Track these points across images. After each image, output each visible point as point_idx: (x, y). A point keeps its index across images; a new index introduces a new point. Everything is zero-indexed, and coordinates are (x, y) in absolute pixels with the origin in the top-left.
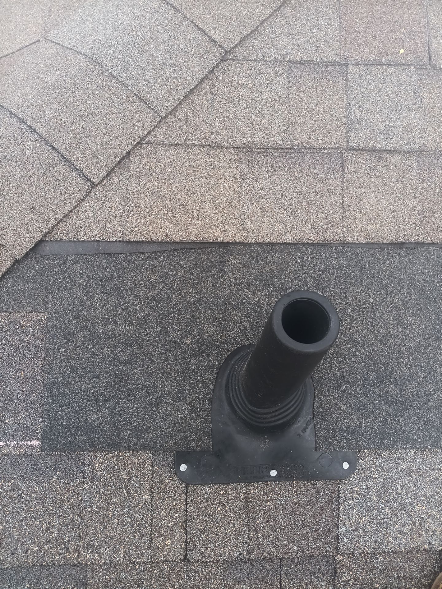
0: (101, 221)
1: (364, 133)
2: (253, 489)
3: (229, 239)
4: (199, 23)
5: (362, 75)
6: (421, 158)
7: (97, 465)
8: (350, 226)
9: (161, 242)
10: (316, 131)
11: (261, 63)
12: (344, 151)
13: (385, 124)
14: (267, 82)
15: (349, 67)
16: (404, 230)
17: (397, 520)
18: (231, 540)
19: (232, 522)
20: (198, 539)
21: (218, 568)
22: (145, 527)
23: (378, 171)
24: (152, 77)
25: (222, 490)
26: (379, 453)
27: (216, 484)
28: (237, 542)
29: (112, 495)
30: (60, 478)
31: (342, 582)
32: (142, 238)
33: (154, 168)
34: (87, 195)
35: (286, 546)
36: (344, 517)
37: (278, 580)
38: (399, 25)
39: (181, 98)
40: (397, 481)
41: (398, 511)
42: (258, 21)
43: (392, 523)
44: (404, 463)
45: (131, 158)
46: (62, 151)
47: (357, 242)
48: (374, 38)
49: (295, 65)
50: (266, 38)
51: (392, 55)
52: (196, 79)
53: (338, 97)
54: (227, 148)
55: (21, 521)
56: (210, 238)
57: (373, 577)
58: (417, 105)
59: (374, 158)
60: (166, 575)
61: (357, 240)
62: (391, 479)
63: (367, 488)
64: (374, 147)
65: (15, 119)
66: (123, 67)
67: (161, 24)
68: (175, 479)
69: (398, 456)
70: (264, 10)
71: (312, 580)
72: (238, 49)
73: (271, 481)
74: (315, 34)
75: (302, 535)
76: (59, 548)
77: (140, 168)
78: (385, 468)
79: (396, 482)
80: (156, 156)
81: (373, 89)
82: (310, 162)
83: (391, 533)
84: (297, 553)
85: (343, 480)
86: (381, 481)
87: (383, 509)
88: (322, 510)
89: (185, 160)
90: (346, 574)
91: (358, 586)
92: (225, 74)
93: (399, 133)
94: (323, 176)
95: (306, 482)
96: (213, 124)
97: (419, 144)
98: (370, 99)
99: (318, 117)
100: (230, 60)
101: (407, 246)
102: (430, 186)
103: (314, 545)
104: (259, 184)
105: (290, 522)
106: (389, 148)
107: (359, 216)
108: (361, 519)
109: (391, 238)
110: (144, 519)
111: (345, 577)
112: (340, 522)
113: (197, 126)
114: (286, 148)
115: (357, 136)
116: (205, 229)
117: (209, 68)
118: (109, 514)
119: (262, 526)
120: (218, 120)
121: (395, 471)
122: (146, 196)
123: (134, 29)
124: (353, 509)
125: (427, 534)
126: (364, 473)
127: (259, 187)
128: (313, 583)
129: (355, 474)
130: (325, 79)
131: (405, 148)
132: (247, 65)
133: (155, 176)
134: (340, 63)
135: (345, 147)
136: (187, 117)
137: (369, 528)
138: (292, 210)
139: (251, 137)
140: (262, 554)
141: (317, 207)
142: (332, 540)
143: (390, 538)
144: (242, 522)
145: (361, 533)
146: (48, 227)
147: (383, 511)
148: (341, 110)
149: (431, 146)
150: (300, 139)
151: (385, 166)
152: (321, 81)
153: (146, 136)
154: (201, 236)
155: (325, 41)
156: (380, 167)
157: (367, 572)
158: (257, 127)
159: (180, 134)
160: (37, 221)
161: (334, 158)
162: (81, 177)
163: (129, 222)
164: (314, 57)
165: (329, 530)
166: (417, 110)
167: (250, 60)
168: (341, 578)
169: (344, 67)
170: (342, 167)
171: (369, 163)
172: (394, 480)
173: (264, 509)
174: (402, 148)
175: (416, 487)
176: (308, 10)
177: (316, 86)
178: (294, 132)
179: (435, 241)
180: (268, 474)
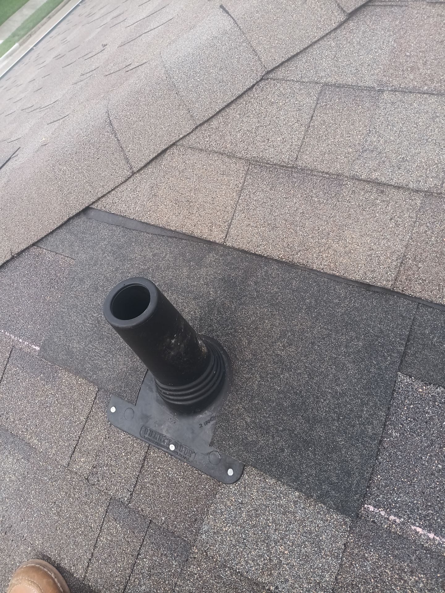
1: (372, 164)
2: (153, 453)
3: (211, 238)
4: (254, 44)
5: (395, 103)
6: (430, 200)
7: (64, 381)
8: (321, 254)
9: (161, 228)
10: (325, 155)
11: (297, 84)
12: (346, 179)
13: (400, 157)
14: (296, 102)
15: (384, 93)
16: (373, 271)
17: (256, 548)
18: (120, 483)
19: (128, 469)
20: (100, 469)
21: (106, 499)
22: (74, 440)
23: (374, 205)
25: (132, 441)
26: (265, 478)
27: (129, 434)
28: (124, 487)
29: (64, 407)
30: (41, 379)
31: (189, 571)
33: (179, 166)
34: (127, 180)
35: (157, 512)
36: (211, 516)
37: (142, 536)
39: (218, 110)
40: (271, 512)
41: (261, 540)
42: (307, 43)
43: (250, 547)
44: (285, 500)
45: (166, 155)
46: (122, 143)
47: (322, 271)
48: (425, 64)
49: (330, 87)
50: (311, 60)
52: (235, 94)
53: (361, 123)
56: (197, 233)
57: (215, 584)
59: (375, 191)
60: (73, 484)
61: (323, 269)
62: (266, 507)
63: (242, 503)
64: (377, 179)
66: (184, 80)
67: (226, 44)
68: (106, 416)
69: (281, 489)
70: (317, 33)
71: (167, 554)
72: (281, 69)
74: (361, 57)
75: (173, 511)
76: (23, 427)
77: (169, 165)
78: (266, 494)
79: (269, 513)
80: (184, 157)
81: (402, 119)
82: (309, 184)
83: (245, 556)
84: (163, 523)
86: (257, 504)
87: (247, 530)
88: (197, 501)
89: (204, 164)
90: (195, 567)
91: (200, 583)
92: (262, 91)
93: (412, 169)
94: (316, 199)
95: (194, 469)
97: (429, 184)
98: (395, 128)
99: (333, 141)
100: (271, 79)
101: (373, 289)
102: (425, 232)
103: (179, 525)
104: (256, 196)
105: (169, 495)
106: (394, 184)
107: (335, 246)
108: (225, 527)
110: (75, 434)
111: (193, 569)
112: (206, 518)
114: (290, 167)
115: (363, 165)
116: (197, 225)
117: (248, 85)
118: (58, 419)
119: (148, 485)
120: (241, 133)
121: (273, 503)
122: (165, 188)
124: (222, 514)
125: (278, 577)
126: (245, 488)
127: (255, 198)
128: (167, 557)
129: (237, 485)
130: (354, 104)
131: (411, 186)
132: (284, 85)
133: (178, 173)
135: (347, 174)
136: (218, 127)
137: (228, 539)
138: (274, 225)
139: (262, 152)
140: (138, 507)
141: (298, 228)
142: (194, 531)
143: (242, 560)
144: (134, 473)
145: (219, 539)
147: (246, 532)
148: (359, 136)
150: (306, 160)
151: (384, 201)
152: (350, 105)
153: (181, 139)
154: (191, 230)
155: (369, 65)
156: (378, 201)
157: (212, 577)
158: (271, 143)
159: (207, 141)
160: (90, 192)
161: (334, 184)
162: (128, 165)
164: (350, 80)
165: (196, 520)
167: (288, 80)
168: (190, 567)
169: (380, 92)
171: (367, 195)
172: (269, 510)
173: (155, 472)
174: (408, 186)
175: (287, 529)
176: (364, 32)
177: (343, 110)
178: (303, 152)
179: (407, 293)
180: (168, 446)
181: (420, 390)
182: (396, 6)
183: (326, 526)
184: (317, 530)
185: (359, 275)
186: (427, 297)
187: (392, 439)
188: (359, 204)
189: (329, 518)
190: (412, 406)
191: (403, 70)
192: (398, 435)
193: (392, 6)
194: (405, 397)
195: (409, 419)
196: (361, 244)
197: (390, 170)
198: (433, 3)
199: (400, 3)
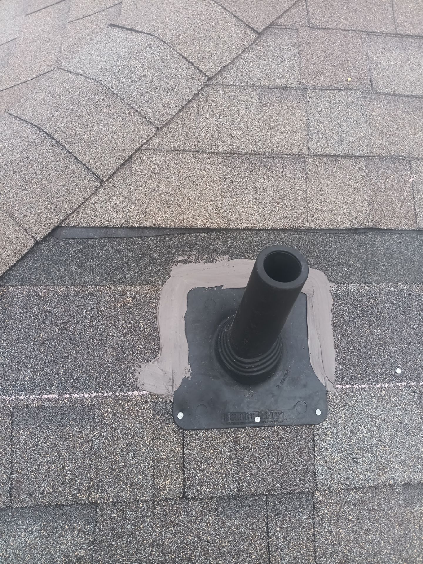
0: (108, 211)
1: (321, 143)
2: (241, 434)
3: (215, 225)
4: (187, 56)
5: (318, 98)
6: (368, 162)
7: (106, 415)
8: (313, 216)
9: (159, 228)
10: (283, 141)
11: (237, 88)
12: (306, 157)
13: (338, 135)
14: (242, 103)
15: (308, 91)
16: (357, 218)
17: (365, 459)
18: (223, 479)
19: (223, 462)
20: (194, 478)
21: (212, 505)
22: (148, 468)
23: (334, 172)
24: (150, 98)
25: (214, 435)
26: (346, 402)
27: (209, 429)
28: (228, 480)
29: (119, 441)
30: (73, 426)
31: (320, 515)
32: (143, 225)
33: (152, 168)
34: (96, 190)
35: (270, 483)
36: (319, 457)
37: (265, 515)
38: (346, 59)
39: (173, 114)
41: (365, 452)
42: (234, 55)
43: (361, 462)
44: (368, 410)
45: (133, 161)
46: (76, 154)
47: (319, 228)
48: (327, 69)
49: (265, 90)
50: (241, 68)
51: (341, 82)
52: (186, 99)
53: (299, 115)
54: (211, 153)
55: (38, 466)
56: (199, 224)
57: (347, 510)
58: (363, 121)
59: (330, 162)
60: (166, 512)
61: (319, 226)
62: (357, 424)
63: (338, 432)
65: (35, 129)
66: (125, 89)
67: (156, 56)
68: (173, 426)
69: (362, 404)
70: (239, 47)
71: (295, 514)
72: (220, 77)
73: (256, 427)
74: (280, 65)
75: (285, 474)
76: (71, 490)
77: (141, 169)
78: (352, 414)
79: (362, 427)
81: (327, 109)
83: (361, 471)
84: (281, 490)
85: (317, 424)
86: (349, 425)
87: (352, 450)
88: (301, 452)
89: (177, 163)
90: (324, 508)
91: (334, 518)
92: (208, 96)
94: (290, 176)
95: (285, 427)
96: (200, 135)
97: (365, 151)
98: (326, 116)
99: (284, 130)
100: (212, 85)
101: (359, 231)
102: (376, 184)
103: (295, 482)
105: (273, 462)
106: (342, 154)
107: (320, 207)
108: (334, 459)
109: (347, 225)
110: (147, 461)
111: (323, 511)
112: (316, 462)
113: (186, 136)
114: (259, 154)
115: (316, 145)
116: (195, 218)
117: (195, 91)
118: (116, 458)
119: (249, 466)
120: (204, 132)
121: (361, 417)
122: (146, 191)
123: (134, 60)
124: (326, 450)
125: (391, 471)
126: (335, 418)
127: (238, 184)
128: (295, 517)
129: (327, 420)
130: (289, 101)
131: (355, 154)
132: (226, 89)
133: (153, 175)
134: (300, 88)
135: (307, 153)
136: (179, 129)
137: (341, 466)
139: (230, 145)
140: (251, 490)
142: (311, 478)
143: (360, 475)
144: (231, 462)
145: (334, 471)
146: (64, 215)
147: (352, 452)
148: (303, 124)
149: (376, 152)
150: (271, 147)
151: (340, 168)
152: (286, 102)
153: (146, 143)
154: (191, 223)
155: (288, 71)
156: (336, 169)
157: (341, 506)
158: (235, 137)
159: (173, 142)
160: (55, 210)
161: (299, 162)
162: (92, 176)
163: (132, 212)
164: (280, 83)
165: (307, 468)
166: (364, 125)
167: (229, 85)
168: (319, 511)
169: (304, 91)
170: (305, 170)
171: (326, 166)
172: (360, 424)
173: (251, 451)
174: (352, 154)
175: (380, 431)
176: (274, 47)
177: (282, 106)
178: (265, 141)
179: (383, 227)
180: (253, 420)
181: (417, 290)
182: (289, 29)
183: (404, 413)
184: (400, 419)
185: (347, 224)
186: (395, 227)
187: (415, 330)
188: (323, 174)
189: (403, 406)
190: (416, 303)
191: (314, 74)
192: (417, 326)
193: (286, 29)
194: (410, 299)
195: (419, 312)
196: (338, 201)
197: (336, 146)
198: (314, 28)
199: (291, 27)
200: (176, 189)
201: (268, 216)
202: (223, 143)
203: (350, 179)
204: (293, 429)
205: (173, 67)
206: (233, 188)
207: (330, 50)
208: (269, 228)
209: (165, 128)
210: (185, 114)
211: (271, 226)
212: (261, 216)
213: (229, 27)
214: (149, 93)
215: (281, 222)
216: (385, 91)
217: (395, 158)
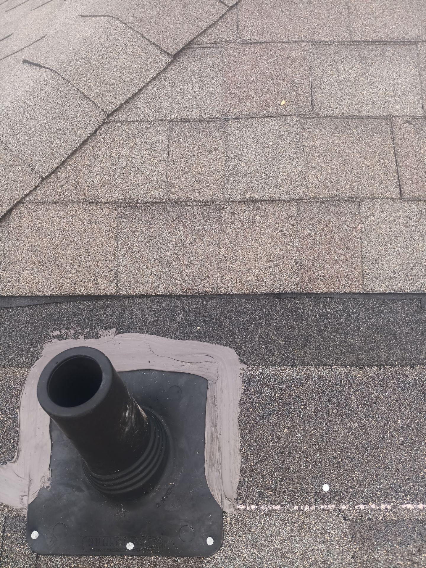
1: (241, 185)
2: (108, 563)
3: (100, 292)
4: (84, 91)
5: (242, 129)
6: (302, 206)
8: (224, 277)
9: (32, 296)
10: (194, 185)
11: (143, 123)
12: (222, 203)
13: (264, 175)
14: (148, 141)
15: (230, 122)
16: (279, 280)
23: (256, 221)
24: (38, 142)
25: (74, 562)
26: (249, 528)
27: (68, 555)
32: (14, 293)
33: (32, 225)
38: (281, 78)
39: (63, 159)
40: (269, 562)
42: (141, 84)
44: (278, 541)
45: (12, 216)
47: (231, 293)
48: (256, 92)
49: (177, 123)
50: (149, 100)
51: (273, 106)
52: (79, 141)
53: (217, 151)
54: (105, 203)
56: (80, 291)
58: (298, 154)
59: (252, 209)
61: (231, 291)
62: (262, 559)
64: (251, 197)
66: (12, 134)
67: (51, 94)
68: (26, 548)
69: (270, 532)
70: (148, 75)
72: (121, 112)
73: (128, 555)
74: (197, 92)
77: (20, 226)
78: (256, 545)
79: (268, 564)
80: (36, 213)
81: (253, 142)
82: (187, 214)
85: (208, 557)
86: (251, 561)
92: (107, 135)
93: (278, 183)
94: (200, 228)
95: (166, 558)
96: (92, 182)
97: (299, 192)
98: (250, 151)
99: (197, 171)
100: (113, 122)
101: (283, 296)
102: (310, 234)
104: (136, 237)
106: (267, 199)
107: (235, 266)
113: (77, 185)
114: (163, 202)
115: (233, 188)
116: (77, 282)
117: (91, 131)
120: (98, 178)
121: (268, 551)
122: (23, 252)
123: (26, 100)
126: (232, 550)
127: (135, 240)
129: (221, 551)
130: (205, 135)
131: (284, 197)
132: (129, 126)
133: (33, 233)
134: (220, 118)
135: (222, 199)
136: (69, 176)
138: (167, 262)
139: (128, 193)
141: (192, 258)
148: (220, 163)
149: (312, 193)
150: (177, 193)
151: (263, 216)
152: (201, 137)
153: (27, 195)
154: (71, 290)
155: (207, 99)
156: (258, 217)
158: (135, 183)
159: (60, 193)
161: (212, 210)
163: (3, 278)
164: (194, 114)
166: (298, 159)
167: (132, 121)
169: (225, 122)
170: (219, 219)
171: (246, 214)
172: (266, 560)
174: (280, 198)
176: (192, 71)
177: (196, 142)
178: (171, 186)
179: (314, 291)
180: (124, 547)
181: (359, 375)
182: (213, 47)
183: (328, 547)
184: (322, 556)
185: (267, 288)
186: (332, 290)
187: (353, 431)
188: (242, 224)
189: (328, 538)
190: (358, 393)
191: (239, 100)
192: (357, 425)
193: (210, 47)
194: (349, 387)
195: (360, 406)
196: (258, 258)
197: (260, 188)
198: (244, 43)
199: (216, 45)
200: (59, 248)
201: (169, 278)
202: (120, 190)
203: (276, 230)
204: (175, 561)
205: (68, 105)
206: (128, 244)
207: (262, 68)
208: (169, 294)
209: (53, 176)
210: (78, 158)
211: (170, 291)
212: (160, 279)
213: (139, 52)
214: (37, 137)
215: (184, 285)
216: (331, 113)
217: (337, 200)
